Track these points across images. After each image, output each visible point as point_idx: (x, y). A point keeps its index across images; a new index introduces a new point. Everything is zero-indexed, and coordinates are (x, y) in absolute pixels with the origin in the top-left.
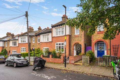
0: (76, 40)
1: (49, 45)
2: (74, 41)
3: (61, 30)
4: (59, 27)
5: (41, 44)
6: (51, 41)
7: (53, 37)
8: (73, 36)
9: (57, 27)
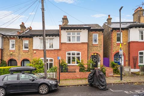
0: (94, 50)
1: (53, 54)
2: (91, 50)
3: (76, 35)
4: (73, 30)
5: (35, 52)
6: (59, 49)
7: (61, 44)
8: (90, 45)
9: (69, 30)
